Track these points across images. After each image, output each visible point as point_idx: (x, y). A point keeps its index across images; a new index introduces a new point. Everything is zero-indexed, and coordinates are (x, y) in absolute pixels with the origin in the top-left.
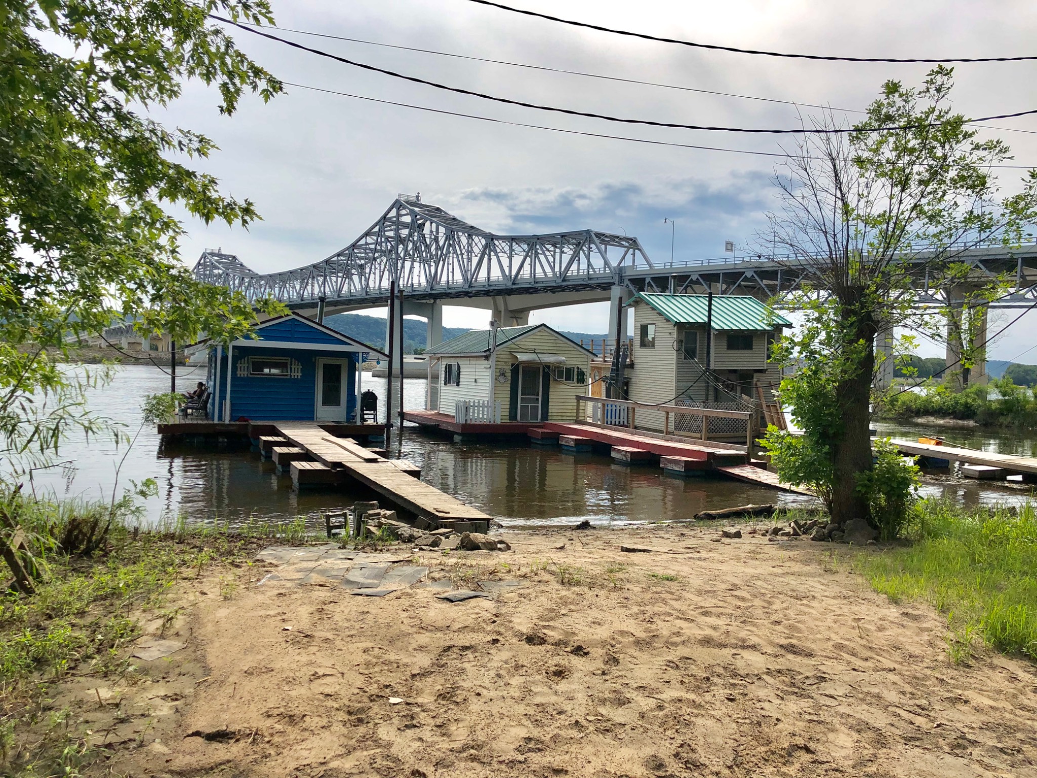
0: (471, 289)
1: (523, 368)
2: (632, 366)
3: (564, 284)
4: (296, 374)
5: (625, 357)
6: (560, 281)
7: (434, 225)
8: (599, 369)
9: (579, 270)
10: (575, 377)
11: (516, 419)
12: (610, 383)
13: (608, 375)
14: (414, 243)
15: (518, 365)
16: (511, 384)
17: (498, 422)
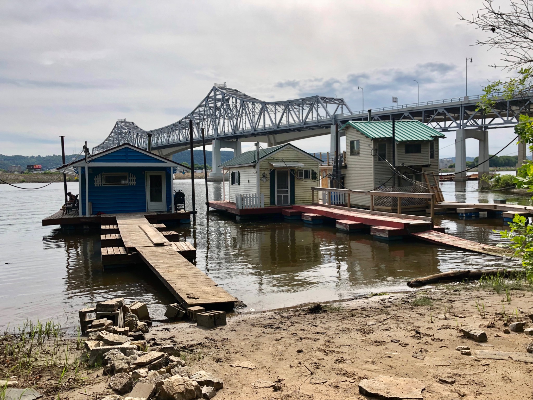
0: (255, 132)
1: (277, 171)
2: (346, 167)
3: (305, 126)
4: (133, 183)
5: (341, 162)
6: (302, 124)
7: (234, 99)
8: (325, 170)
9: (312, 118)
10: (311, 176)
11: (274, 204)
12: (333, 179)
13: (331, 173)
14: (225, 110)
15: (274, 170)
16: (271, 182)
17: (263, 206)
